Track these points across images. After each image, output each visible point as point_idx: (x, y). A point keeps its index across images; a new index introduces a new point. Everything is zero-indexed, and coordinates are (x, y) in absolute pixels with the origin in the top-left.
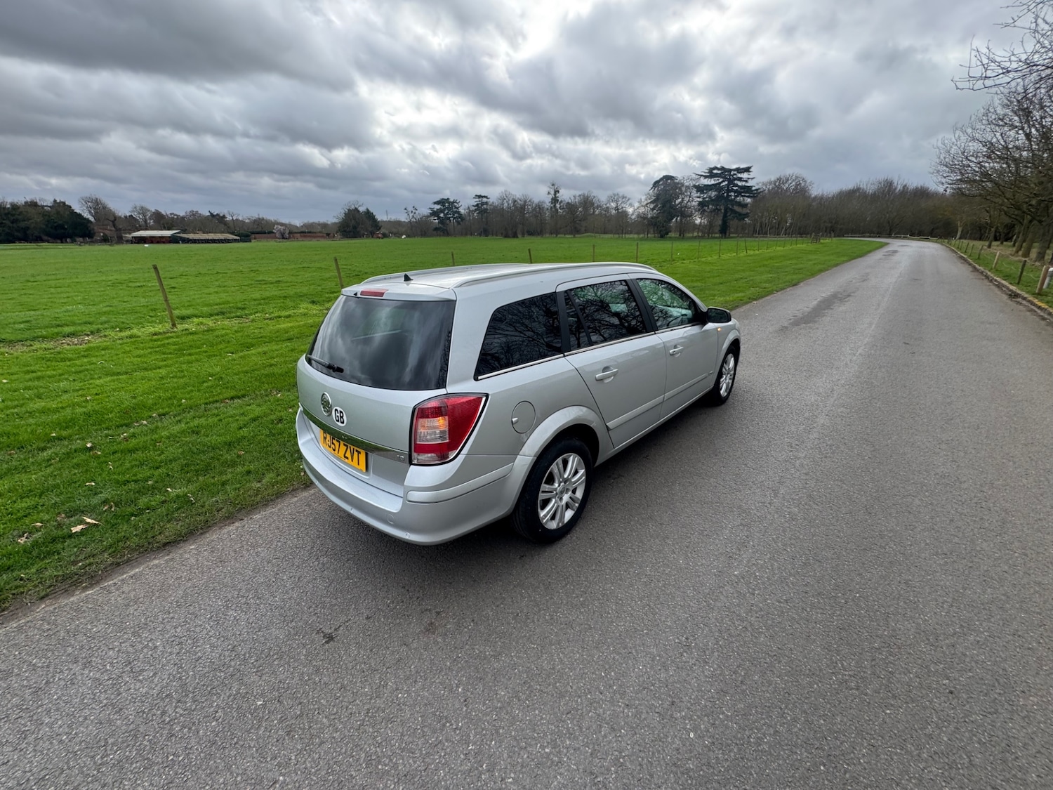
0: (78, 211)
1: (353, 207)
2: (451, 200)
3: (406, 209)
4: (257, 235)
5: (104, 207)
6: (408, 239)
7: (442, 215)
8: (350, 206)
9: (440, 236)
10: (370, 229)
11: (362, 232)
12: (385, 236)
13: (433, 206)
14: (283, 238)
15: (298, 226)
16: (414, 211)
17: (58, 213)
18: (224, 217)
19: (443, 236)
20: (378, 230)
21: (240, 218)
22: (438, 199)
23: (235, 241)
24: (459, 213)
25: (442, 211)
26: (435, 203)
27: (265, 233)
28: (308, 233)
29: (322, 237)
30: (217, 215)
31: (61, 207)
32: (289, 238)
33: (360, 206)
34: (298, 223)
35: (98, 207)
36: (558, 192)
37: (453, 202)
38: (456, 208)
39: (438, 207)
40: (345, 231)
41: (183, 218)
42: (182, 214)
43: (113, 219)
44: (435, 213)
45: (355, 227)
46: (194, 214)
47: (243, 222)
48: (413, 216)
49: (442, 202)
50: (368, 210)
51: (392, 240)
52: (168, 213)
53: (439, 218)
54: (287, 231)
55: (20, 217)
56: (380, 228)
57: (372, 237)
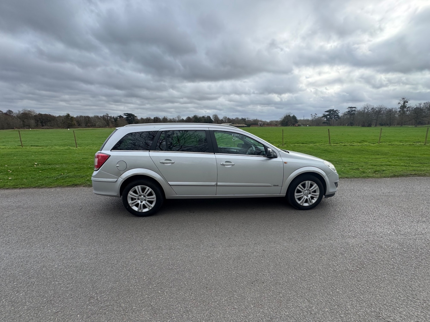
0: (212, 118)
1: (288, 115)
2: (335, 110)
3: (311, 115)
4: (253, 125)
5: (217, 117)
6: (310, 127)
7: (328, 117)
8: (287, 115)
9: (326, 126)
10: (293, 123)
11: (289, 124)
12: (299, 125)
13: (325, 113)
14: (261, 126)
15: (268, 122)
16: (315, 115)
17: (207, 119)
18: (245, 119)
19: (328, 126)
20: (296, 123)
21: (250, 119)
22: (328, 110)
23: (246, 127)
24: (338, 116)
25: (328, 115)
26: (326, 112)
27: (256, 124)
28: (270, 124)
29: (274, 126)
30: (244, 119)
31: (209, 117)
32: (263, 126)
33: (291, 114)
34: (268, 121)
35: (216, 117)
36: (407, 102)
37: (336, 111)
38: (337, 113)
39: (327, 113)
40: (283, 124)
41: (234, 120)
42: (234, 118)
43: (217, 120)
44: (325, 116)
45: (287, 122)
46: (237, 118)
47: (250, 121)
48: (314, 118)
49: (329, 111)
50: (294, 115)
51: (302, 127)
52: (231, 118)
53: (327, 118)
54: (262, 124)
55: (200, 120)
56: (297, 122)
57: (293, 126)
